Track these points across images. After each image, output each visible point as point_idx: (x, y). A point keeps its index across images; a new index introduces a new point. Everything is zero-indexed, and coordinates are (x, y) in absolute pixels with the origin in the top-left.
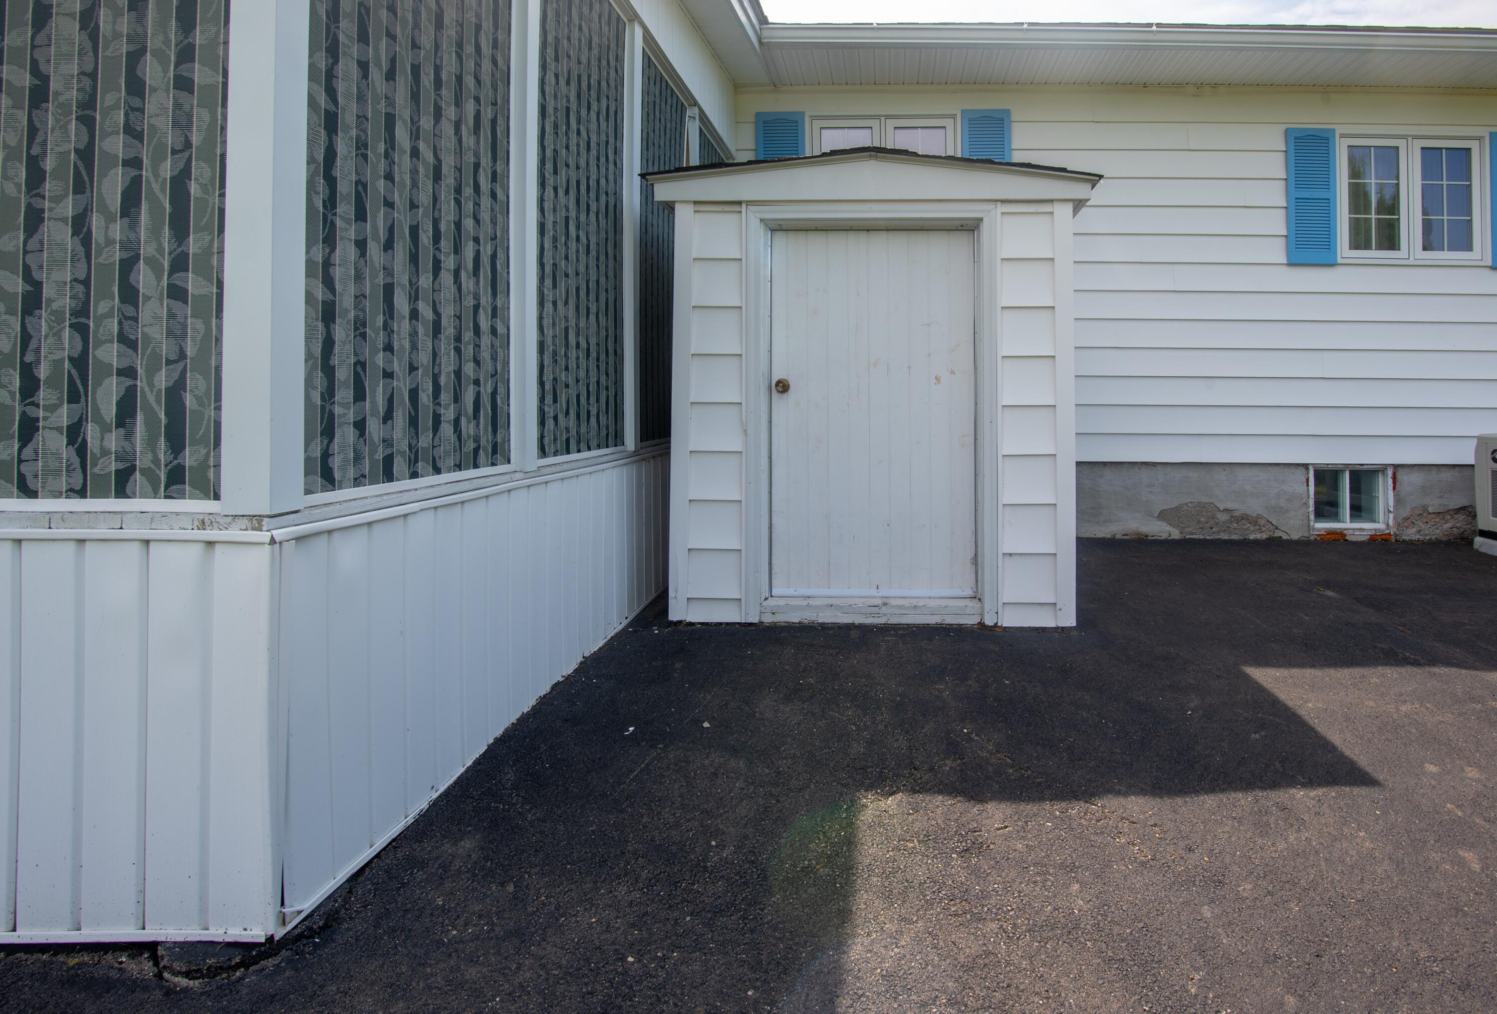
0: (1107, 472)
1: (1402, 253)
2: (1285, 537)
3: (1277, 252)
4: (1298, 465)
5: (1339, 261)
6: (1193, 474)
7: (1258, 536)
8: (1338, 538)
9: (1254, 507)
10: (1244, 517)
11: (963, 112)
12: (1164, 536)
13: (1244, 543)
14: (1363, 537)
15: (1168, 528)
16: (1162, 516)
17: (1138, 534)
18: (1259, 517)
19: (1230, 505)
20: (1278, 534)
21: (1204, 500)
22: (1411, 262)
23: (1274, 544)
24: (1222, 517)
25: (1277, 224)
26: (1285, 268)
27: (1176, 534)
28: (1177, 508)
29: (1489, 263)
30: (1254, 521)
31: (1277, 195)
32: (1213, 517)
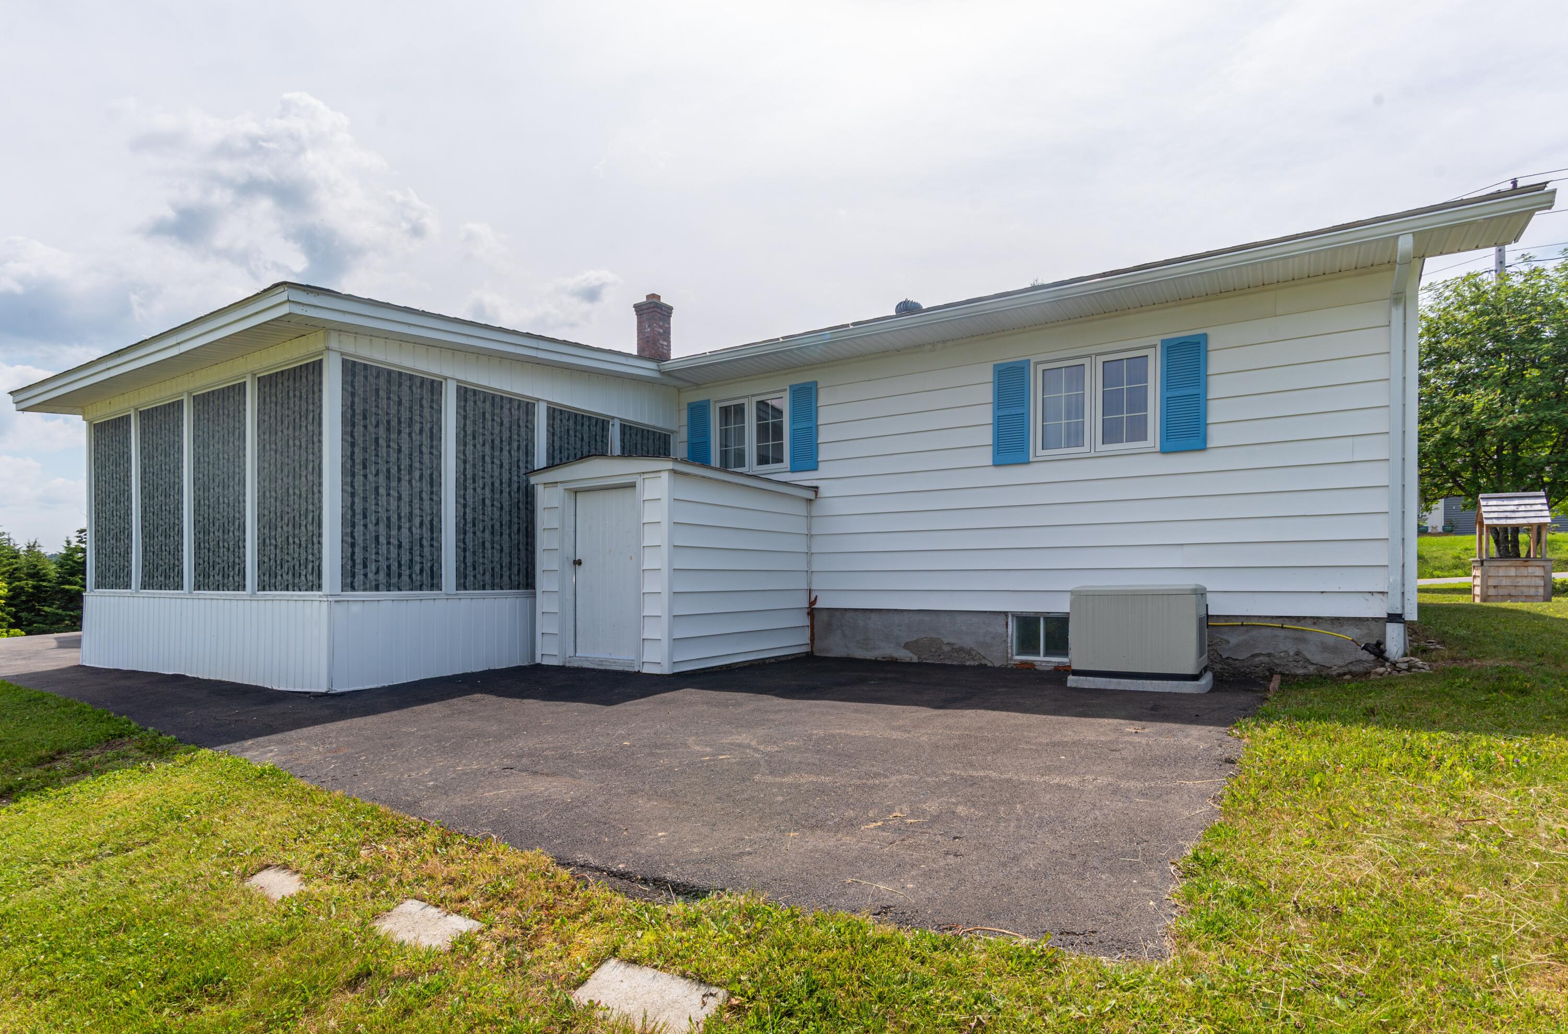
0: (873, 616)
1: (1086, 448)
2: (989, 664)
3: (987, 457)
4: (1000, 612)
5: (1031, 459)
6: (927, 618)
7: (972, 663)
8: (1030, 666)
9: (968, 642)
10: (961, 649)
11: (791, 386)
12: (908, 660)
13: (962, 667)
14: (1050, 667)
15: (911, 655)
16: (907, 646)
17: (892, 658)
18: (971, 649)
19: (952, 640)
20: (984, 662)
21: (934, 636)
22: (1093, 454)
23: (983, 669)
24: (946, 649)
25: (986, 436)
26: (993, 469)
27: (915, 659)
28: (917, 641)
29: (1158, 448)
30: (969, 652)
31: (986, 415)
32: (940, 648)
